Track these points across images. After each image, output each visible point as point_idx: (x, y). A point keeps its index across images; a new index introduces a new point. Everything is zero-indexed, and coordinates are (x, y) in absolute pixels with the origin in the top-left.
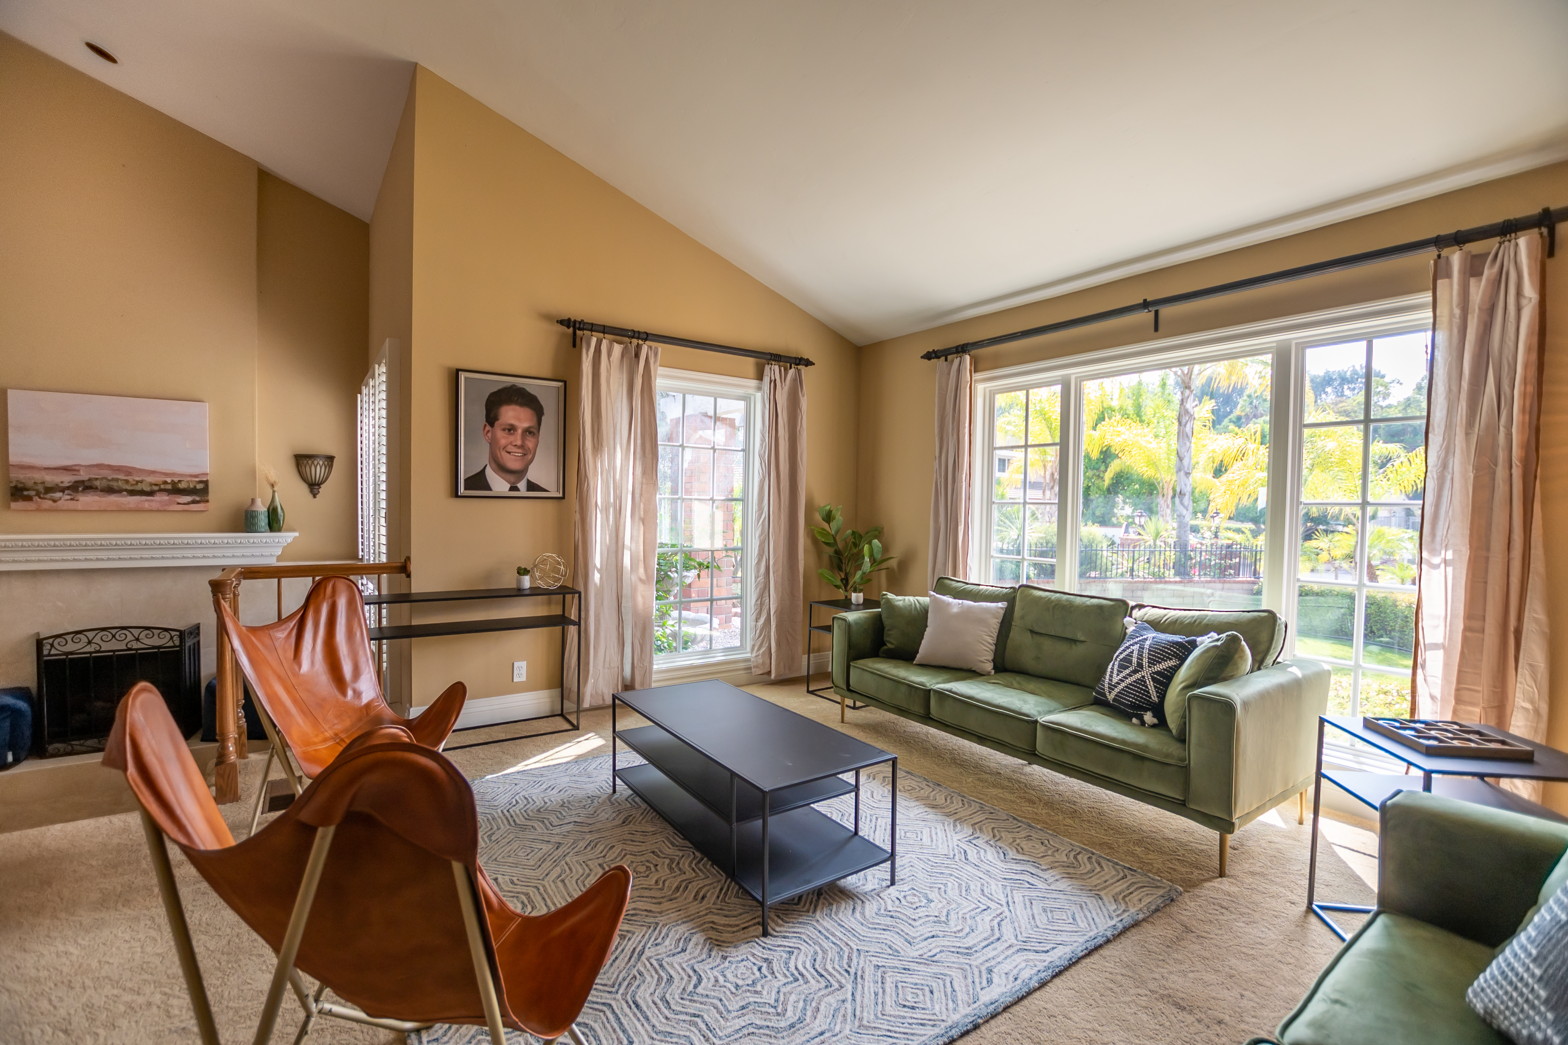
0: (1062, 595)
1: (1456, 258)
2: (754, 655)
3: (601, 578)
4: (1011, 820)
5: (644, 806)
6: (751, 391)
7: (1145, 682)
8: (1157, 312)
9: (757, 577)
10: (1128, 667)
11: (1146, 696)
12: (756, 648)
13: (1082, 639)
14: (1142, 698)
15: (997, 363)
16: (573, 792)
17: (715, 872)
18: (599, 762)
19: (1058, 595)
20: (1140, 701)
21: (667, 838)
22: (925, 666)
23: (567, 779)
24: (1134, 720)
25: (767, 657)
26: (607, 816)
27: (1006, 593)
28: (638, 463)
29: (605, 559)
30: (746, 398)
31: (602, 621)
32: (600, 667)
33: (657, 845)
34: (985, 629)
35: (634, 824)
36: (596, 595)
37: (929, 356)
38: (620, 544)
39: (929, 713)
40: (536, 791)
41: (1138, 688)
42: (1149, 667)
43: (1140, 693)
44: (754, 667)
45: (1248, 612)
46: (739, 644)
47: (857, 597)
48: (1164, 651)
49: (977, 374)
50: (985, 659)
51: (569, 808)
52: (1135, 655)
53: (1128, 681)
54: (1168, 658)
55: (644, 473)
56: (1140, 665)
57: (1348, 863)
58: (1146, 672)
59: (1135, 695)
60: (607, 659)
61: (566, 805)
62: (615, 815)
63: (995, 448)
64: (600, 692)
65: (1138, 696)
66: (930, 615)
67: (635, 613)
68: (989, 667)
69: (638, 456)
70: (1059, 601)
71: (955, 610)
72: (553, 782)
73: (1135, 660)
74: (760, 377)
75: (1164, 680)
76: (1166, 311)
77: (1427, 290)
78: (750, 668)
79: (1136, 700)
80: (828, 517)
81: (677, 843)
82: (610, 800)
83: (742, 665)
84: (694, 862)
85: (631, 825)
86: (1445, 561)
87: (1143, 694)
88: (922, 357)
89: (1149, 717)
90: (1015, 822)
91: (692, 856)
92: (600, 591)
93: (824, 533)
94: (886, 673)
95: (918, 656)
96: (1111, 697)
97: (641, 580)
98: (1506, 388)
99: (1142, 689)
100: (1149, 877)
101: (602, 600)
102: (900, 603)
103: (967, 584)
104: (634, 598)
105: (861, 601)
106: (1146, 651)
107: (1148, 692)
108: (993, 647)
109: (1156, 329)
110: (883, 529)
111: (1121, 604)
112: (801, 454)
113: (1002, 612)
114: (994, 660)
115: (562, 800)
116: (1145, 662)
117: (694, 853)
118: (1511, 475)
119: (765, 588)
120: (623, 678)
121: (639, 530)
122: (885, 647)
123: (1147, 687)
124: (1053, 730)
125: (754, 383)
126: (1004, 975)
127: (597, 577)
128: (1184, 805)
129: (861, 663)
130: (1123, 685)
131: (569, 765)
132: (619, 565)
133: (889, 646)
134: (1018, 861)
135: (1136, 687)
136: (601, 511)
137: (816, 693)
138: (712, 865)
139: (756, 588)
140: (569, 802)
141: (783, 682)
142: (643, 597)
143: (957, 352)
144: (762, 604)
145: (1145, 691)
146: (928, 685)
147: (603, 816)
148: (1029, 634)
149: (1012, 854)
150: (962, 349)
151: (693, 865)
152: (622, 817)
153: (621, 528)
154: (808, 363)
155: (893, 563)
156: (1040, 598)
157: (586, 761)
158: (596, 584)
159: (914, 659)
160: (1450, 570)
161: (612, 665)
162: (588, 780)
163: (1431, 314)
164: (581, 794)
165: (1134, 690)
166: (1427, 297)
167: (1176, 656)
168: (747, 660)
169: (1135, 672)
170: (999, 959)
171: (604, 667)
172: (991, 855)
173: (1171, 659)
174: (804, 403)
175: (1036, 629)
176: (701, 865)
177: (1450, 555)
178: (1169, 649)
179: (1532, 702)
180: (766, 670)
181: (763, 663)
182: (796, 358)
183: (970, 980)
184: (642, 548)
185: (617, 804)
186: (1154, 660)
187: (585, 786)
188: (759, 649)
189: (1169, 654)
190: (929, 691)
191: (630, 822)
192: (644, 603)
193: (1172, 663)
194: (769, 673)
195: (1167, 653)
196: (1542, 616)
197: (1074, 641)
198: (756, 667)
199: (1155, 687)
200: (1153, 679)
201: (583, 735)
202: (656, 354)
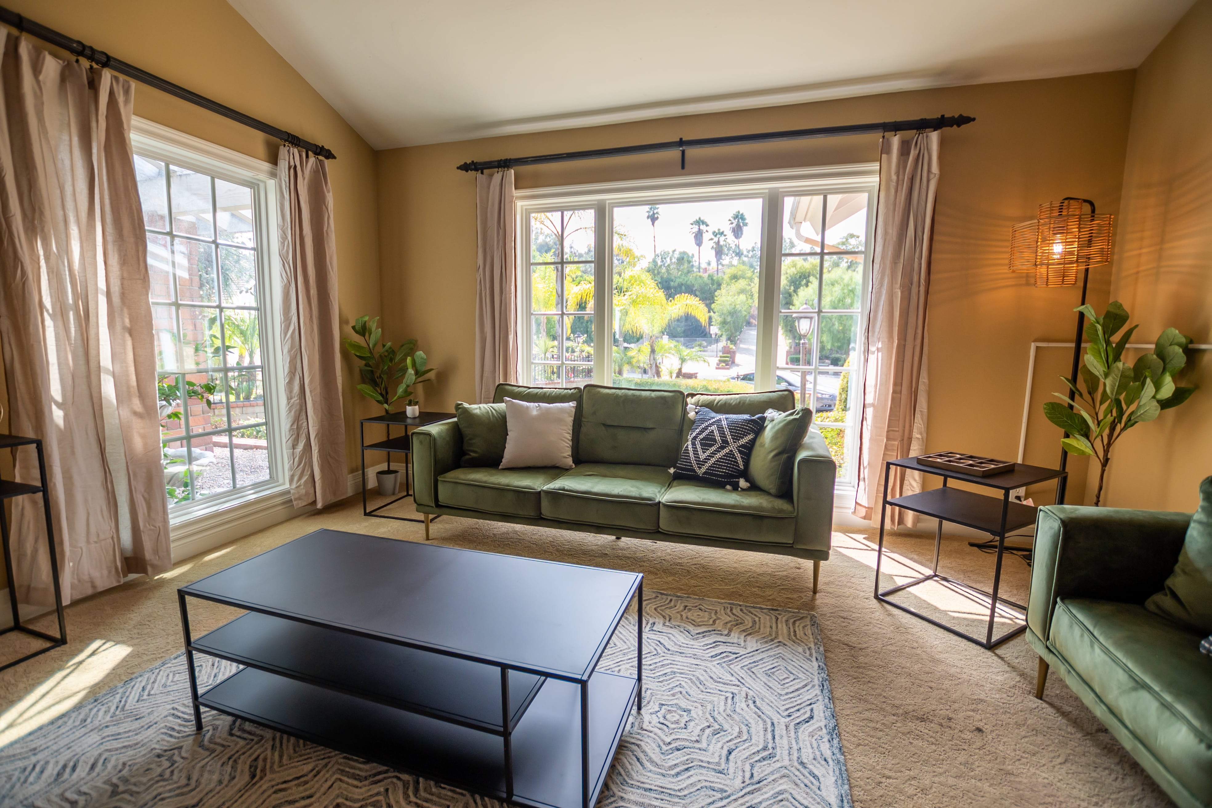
0: (627, 391)
1: (896, 141)
2: (294, 486)
3: (66, 417)
4: (660, 596)
5: (268, 734)
6: (262, 177)
7: (734, 455)
8: (683, 152)
9: (289, 399)
10: (713, 445)
11: (736, 466)
12: (296, 478)
13: (651, 426)
14: (733, 468)
15: (536, 182)
16: (123, 758)
17: (449, 793)
18: (138, 687)
19: (623, 391)
20: (731, 471)
21: (342, 771)
22: (513, 469)
23: (95, 737)
24: (728, 487)
25: (310, 485)
26: (215, 777)
27: (572, 394)
28: (110, 247)
29: (69, 388)
30: (253, 185)
31: (76, 478)
32: (82, 543)
33: (335, 791)
34: (565, 428)
35: (272, 771)
36: (60, 442)
37: (465, 167)
38: (93, 365)
39: (541, 513)
40: (36, 787)
41: (729, 460)
42: (734, 442)
43: (730, 464)
44: (296, 499)
45: (774, 392)
46: (267, 477)
47: (414, 410)
48: (743, 428)
49: (518, 191)
50: (565, 454)
51: (132, 793)
52: (716, 433)
53: (718, 455)
54: (747, 433)
55: (123, 262)
56: (725, 442)
57: (854, 557)
58: (733, 447)
59: (727, 466)
60: (93, 529)
61: (122, 788)
62: (229, 769)
63: (532, 264)
64: (86, 578)
65: (730, 467)
66: (508, 419)
67: (131, 460)
68: (570, 461)
69: (110, 238)
70: (626, 396)
71: (535, 413)
72: (67, 755)
73: (718, 438)
74: (274, 160)
75: (747, 451)
76: (692, 152)
77: (877, 161)
78: (291, 501)
79: (729, 470)
80: (363, 330)
81: (363, 774)
82: (201, 746)
83: (279, 500)
84: (411, 793)
85: (269, 776)
86: (878, 349)
87: (733, 465)
88: (458, 168)
89: (743, 483)
90: (665, 597)
91: (400, 784)
92: (67, 435)
93: (358, 347)
94: (485, 482)
95: (503, 460)
96: (701, 472)
97: (135, 413)
98: (919, 233)
99: (732, 461)
100: (791, 612)
101: (73, 448)
102: (477, 411)
103: (530, 388)
104: (127, 440)
105: (417, 414)
106: (727, 432)
107: (737, 463)
108: (571, 443)
109: (683, 167)
110: (416, 341)
111: (679, 394)
112: (331, 258)
113: (574, 410)
114: (573, 456)
115: (108, 782)
116: (729, 438)
117: (399, 778)
118: (919, 291)
119: (301, 410)
120: (122, 551)
121: (124, 345)
122: (467, 457)
123: (736, 459)
124: (675, 508)
125: (266, 166)
126: (814, 761)
127: (58, 415)
128: (792, 547)
129: (452, 475)
130: (713, 460)
131: (84, 711)
132: (95, 395)
133: (473, 454)
134: (704, 634)
135: (726, 460)
136: (53, 317)
137: (374, 513)
138: (437, 785)
139: (290, 410)
140: (125, 780)
141: (332, 508)
142: (143, 437)
143: (498, 167)
144: (299, 428)
145: (734, 462)
146: (536, 487)
147: (209, 780)
148: (603, 428)
149: (694, 630)
150: (505, 164)
151: (413, 799)
152: (244, 765)
153: (92, 342)
154: (329, 155)
155: (432, 375)
156: (608, 394)
157: (113, 691)
158: (57, 426)
159: (499, 465)
160: (880, 354)
161: (102, 536)
162: (136, 725)
163: (878, 179)
164: (139, 756)
165: (725, 463)
166: (876, 166)
167: (753, 431)
168: (288, 492)
169: (722, 448)
170: (795, 747)
171: (88, 542)
172: (680, 638)
173: (750, 434)
174: (330, 199)
175: (609, 422)
176: (422, 793)
177: (880, 346)
178: (747, 426)
179: (921, 434)
180: (310, 501)
181: (307, 494)
182: (317, 146)
183: (802, 785)
184: (132, 369)
185: (219, 749)
186: (737, 436)
187: (139, 738)
188: (300, 479)
189: (748, 430)
190: (540, 492)
191: (263, 770)
192: (145, 445)
193: (750, 437)
194: (314, 502)
195: (746, 429)
196: (926, 381)
197: (646, 429)
198: (299, 499)
199: (742, 457)
200: (740, 452)
201: (81, 651)
202: (127, 91)
